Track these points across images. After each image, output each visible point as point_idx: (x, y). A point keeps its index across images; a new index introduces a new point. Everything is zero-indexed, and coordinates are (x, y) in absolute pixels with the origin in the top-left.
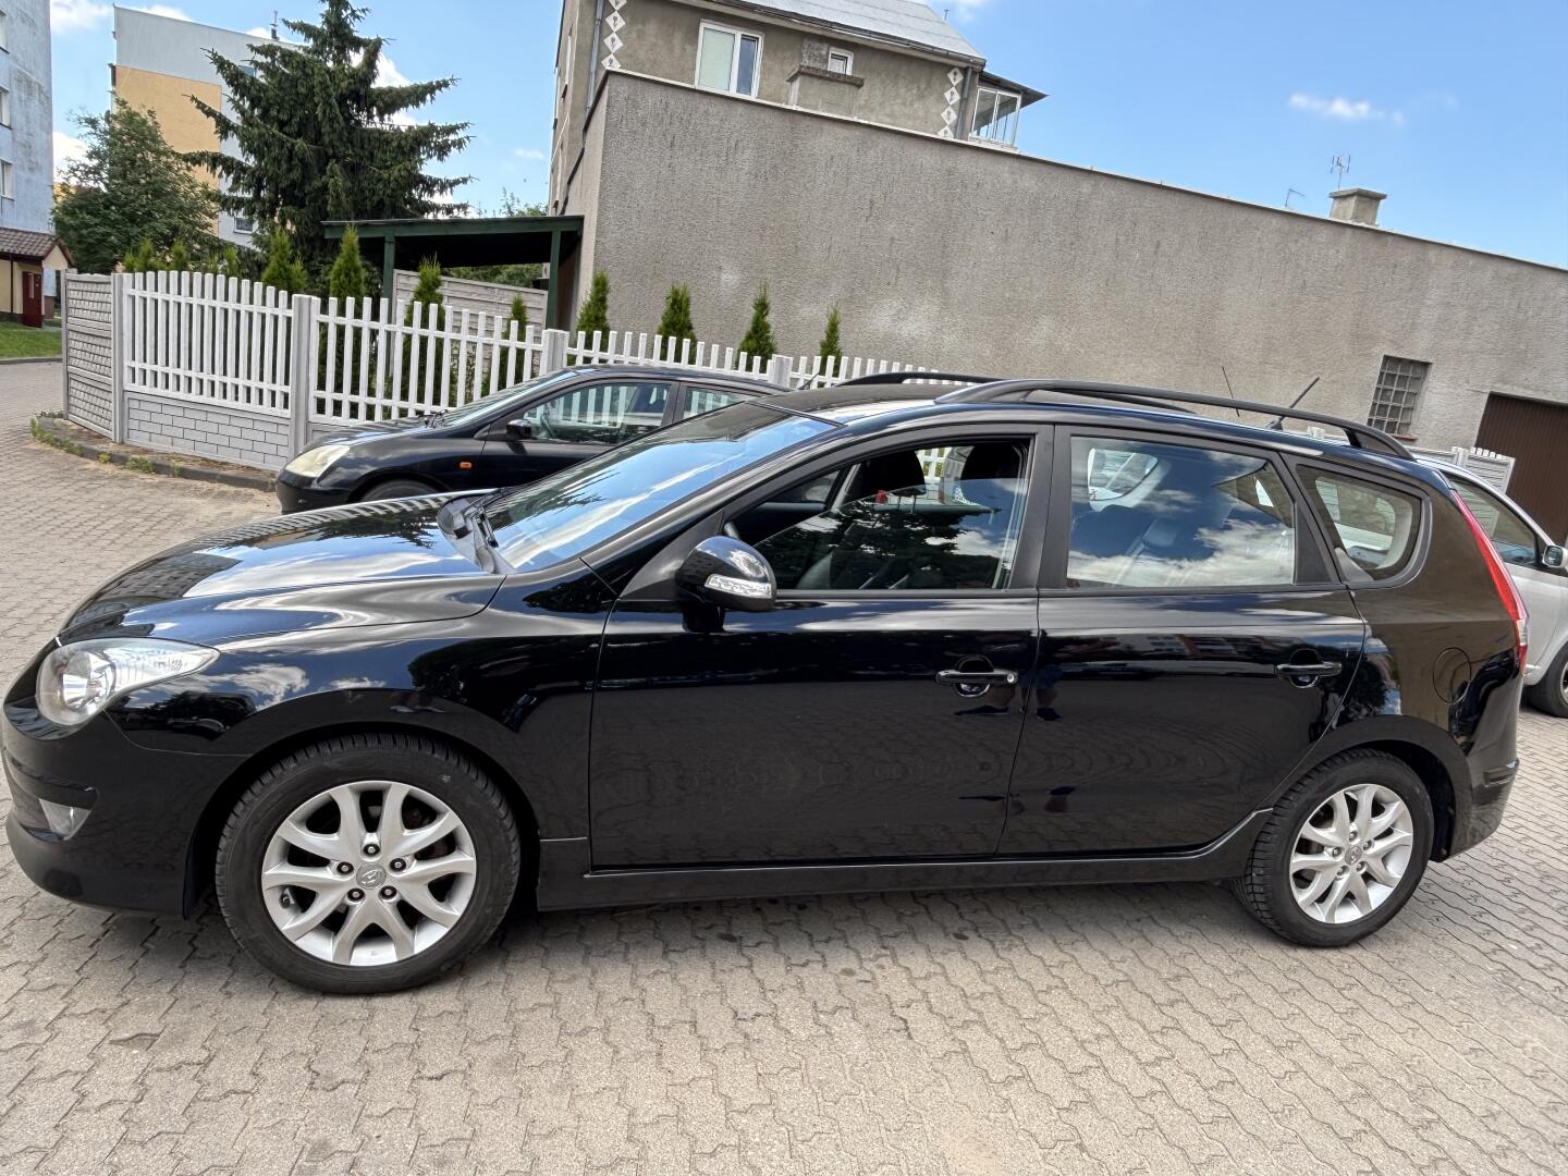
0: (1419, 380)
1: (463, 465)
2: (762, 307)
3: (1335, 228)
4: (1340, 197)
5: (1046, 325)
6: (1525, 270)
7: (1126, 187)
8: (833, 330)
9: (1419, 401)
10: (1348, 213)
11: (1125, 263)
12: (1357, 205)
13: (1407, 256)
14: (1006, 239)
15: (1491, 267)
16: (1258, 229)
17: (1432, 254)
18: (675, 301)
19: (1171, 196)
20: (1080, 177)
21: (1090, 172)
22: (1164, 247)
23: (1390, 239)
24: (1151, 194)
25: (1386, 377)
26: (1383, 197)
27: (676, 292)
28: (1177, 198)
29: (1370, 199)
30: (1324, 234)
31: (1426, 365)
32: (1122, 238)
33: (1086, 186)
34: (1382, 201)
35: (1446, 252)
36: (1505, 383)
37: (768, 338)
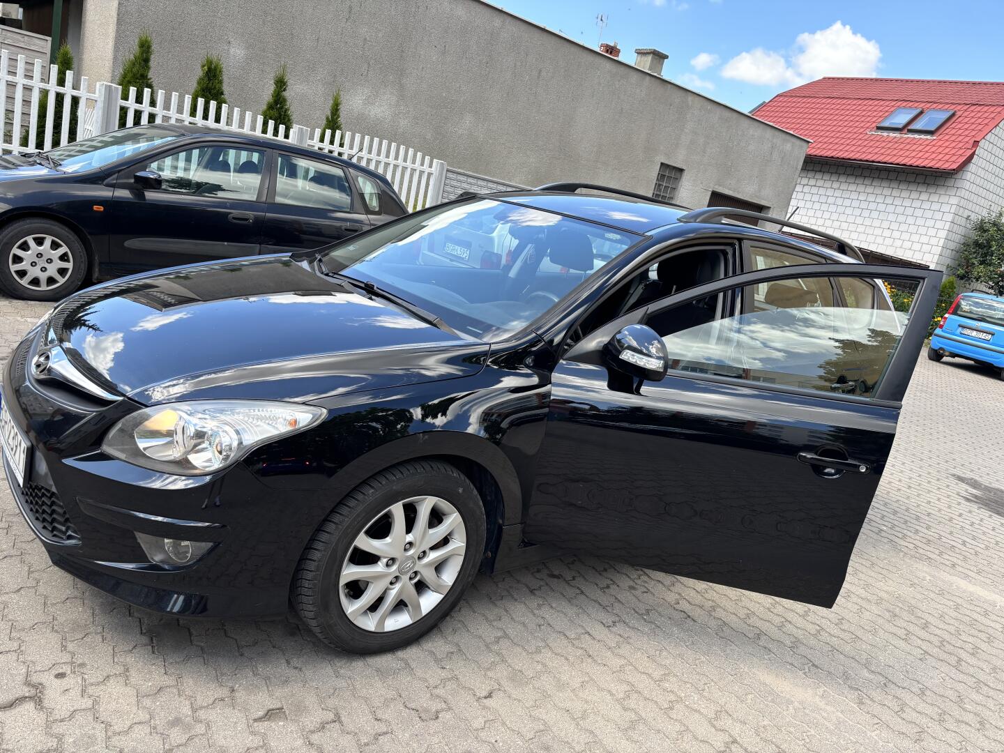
0: (677, 179)
1: (95, 208)
2: (281, 84)
3: (640, 74)
4: (641, 53)
5: (468, 120)
6: (735, 115)
7: (524, 27)
8: (335, 110)
9: (677, 193)
10: (645, 64)
11: (519, 82)
12: (652, 61)
13: (677, 97)
14: (444, 53)
15: (719, 110)
16: (599, 70)
17: (690, 98)
18: (209, 69)
19: (550, 37)
20: (495, 14)
21: (501, 11)
22: (543, 74)
23: (669, 86)
24: (537, 34)
25: (661, 177)
26: (667, 57)
27: (210, 62)
28: (554, 39)
29: (660, 57)
30: (635, 77)
31: (681, 170)
32: (519, 64)
33: (497, 21)
34: (665, 60)
35: (697, 98)
36: (720, 186)
37: (286, 110)
